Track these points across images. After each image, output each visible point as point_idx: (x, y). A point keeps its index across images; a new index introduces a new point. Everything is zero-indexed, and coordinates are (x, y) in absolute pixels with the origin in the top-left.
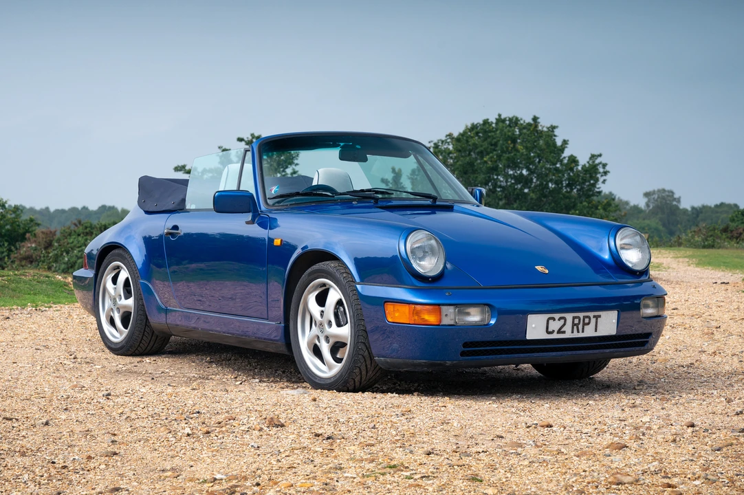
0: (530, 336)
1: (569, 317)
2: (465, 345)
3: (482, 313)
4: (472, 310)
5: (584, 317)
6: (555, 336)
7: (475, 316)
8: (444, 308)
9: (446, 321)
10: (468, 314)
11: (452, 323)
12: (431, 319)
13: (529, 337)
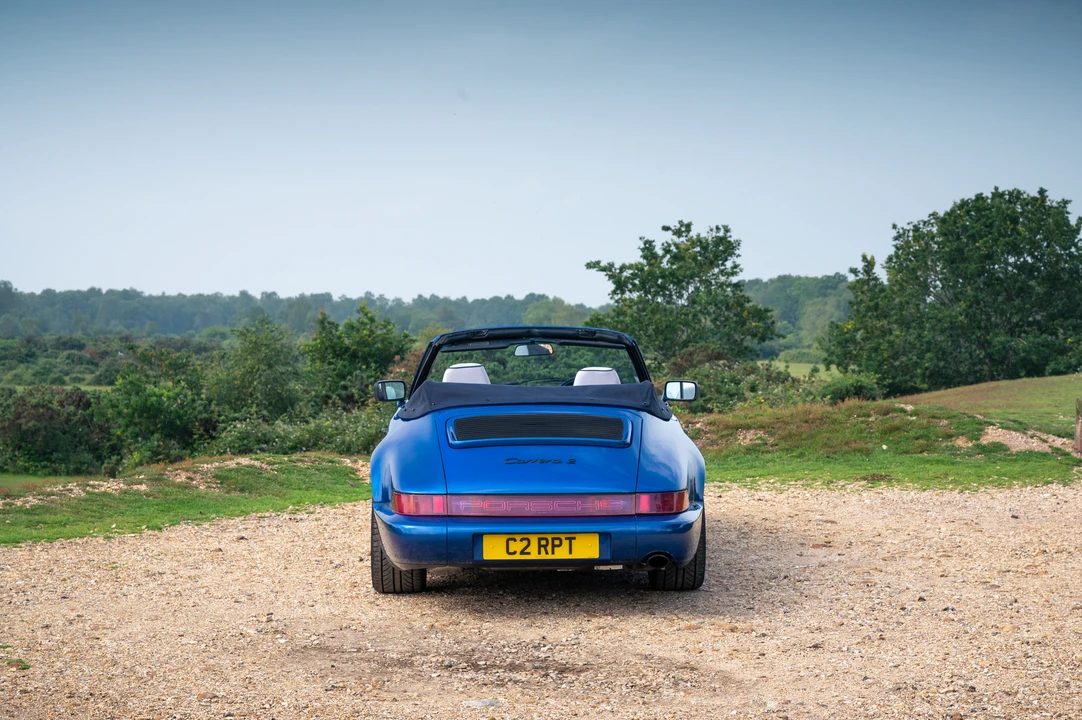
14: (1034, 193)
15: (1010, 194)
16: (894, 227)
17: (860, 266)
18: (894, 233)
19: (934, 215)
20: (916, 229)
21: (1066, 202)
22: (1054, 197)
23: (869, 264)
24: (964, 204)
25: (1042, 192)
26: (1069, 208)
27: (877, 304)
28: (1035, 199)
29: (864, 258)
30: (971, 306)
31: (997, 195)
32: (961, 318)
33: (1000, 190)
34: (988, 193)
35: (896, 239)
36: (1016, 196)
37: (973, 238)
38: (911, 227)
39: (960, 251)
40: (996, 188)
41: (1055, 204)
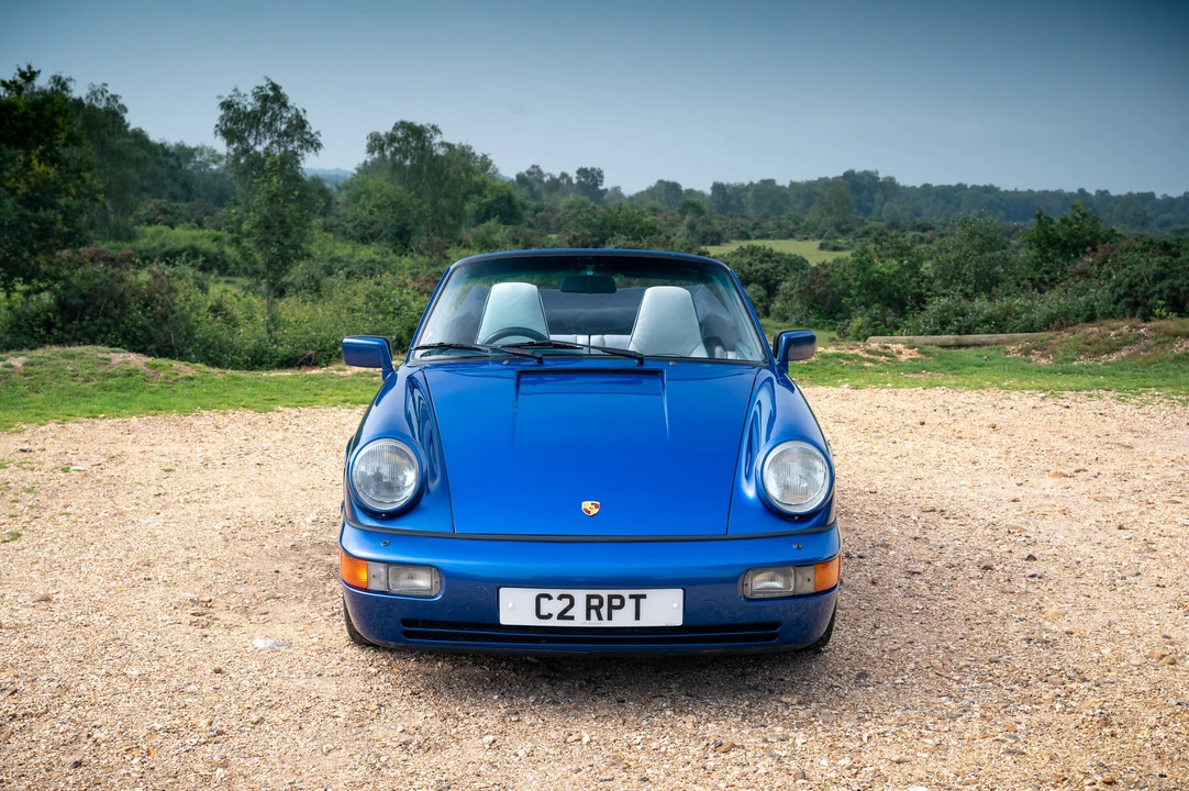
1: (580, 596)
5: (611, 598)
6: (554, 622)
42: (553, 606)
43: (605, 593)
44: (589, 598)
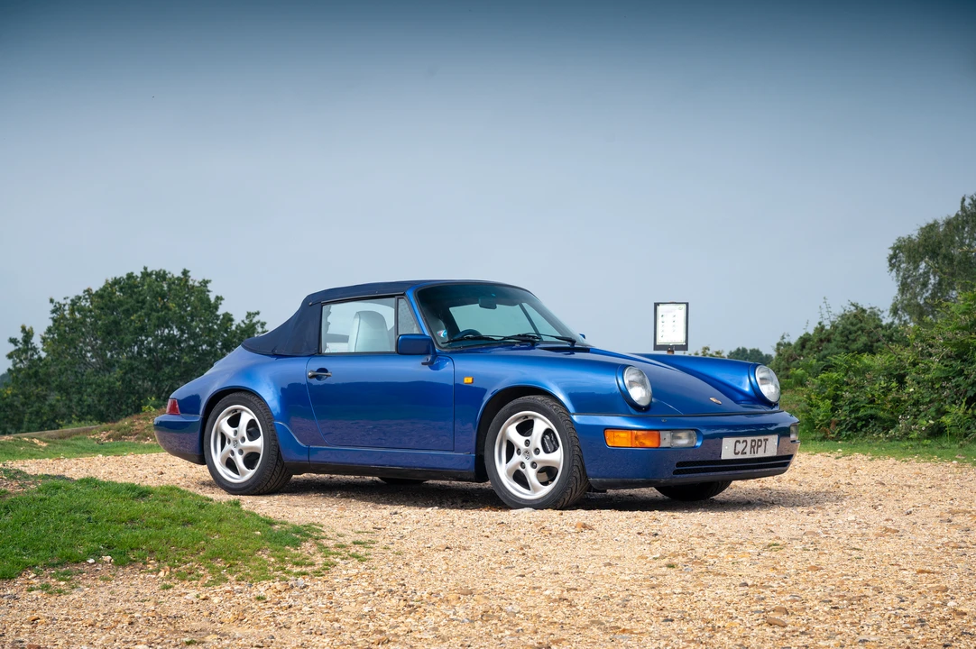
0: (724, 456)
1: (749, 439)
2: (678, 465)
3: (690, 437)
4: (682, 434)
6: (740, 456)
7: (683, 440)
8: (662, 433)
9: (665, 444)
10: (680, 438)
11: (668, 445)
12: (649, 443)
13: (722, 458)
14: (178, 274)
15: (158, 274)
16: (52, 301)
17: (20, 336)
18: (51, 307)
19: (88, 291)
20: (74, 303)
21: (205, 283)
22: (196, 278)
23: (28, 335)
24: (116, 282)
25: (185, 273)
26: (210, 287)
27: (37, 372)
28: (178, 279)
29: (23, 329)
30: (125, 374)
31: (146, 274)
32: (118, 384)
33: (149, 270)
34: (138, 273)
35: (53, 312)
36: (162, 276)
37: (128, 313)
38: (69, 301)
39: (116, 323)
40: (145, 268)
41: (197, 284)
42: (740, 447)
43: (756, 438)
44: (752, 441)
